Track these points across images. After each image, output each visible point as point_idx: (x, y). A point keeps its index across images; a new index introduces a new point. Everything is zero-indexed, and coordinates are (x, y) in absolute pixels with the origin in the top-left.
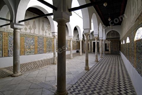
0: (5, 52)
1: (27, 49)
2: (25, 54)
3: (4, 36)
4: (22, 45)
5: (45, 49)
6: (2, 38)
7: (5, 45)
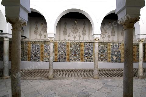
0: (28, 57)
1: (46, 56)
2: (44, 61)
3: (28, 44)
4: (42, 52)
5: (67, 57)
6: (27, 46)
7: (29, 52)
